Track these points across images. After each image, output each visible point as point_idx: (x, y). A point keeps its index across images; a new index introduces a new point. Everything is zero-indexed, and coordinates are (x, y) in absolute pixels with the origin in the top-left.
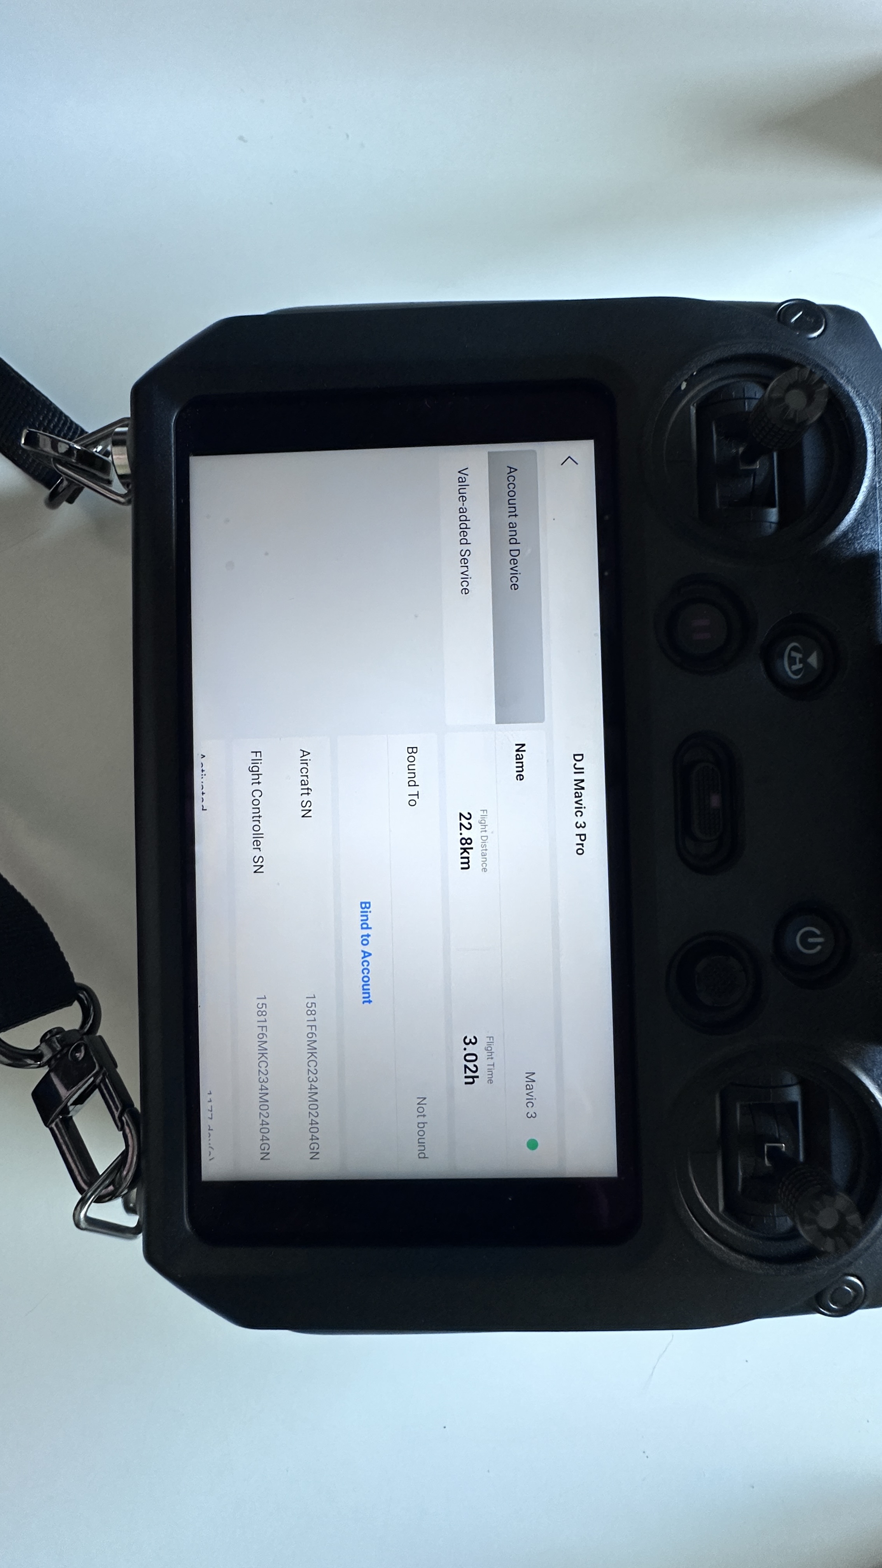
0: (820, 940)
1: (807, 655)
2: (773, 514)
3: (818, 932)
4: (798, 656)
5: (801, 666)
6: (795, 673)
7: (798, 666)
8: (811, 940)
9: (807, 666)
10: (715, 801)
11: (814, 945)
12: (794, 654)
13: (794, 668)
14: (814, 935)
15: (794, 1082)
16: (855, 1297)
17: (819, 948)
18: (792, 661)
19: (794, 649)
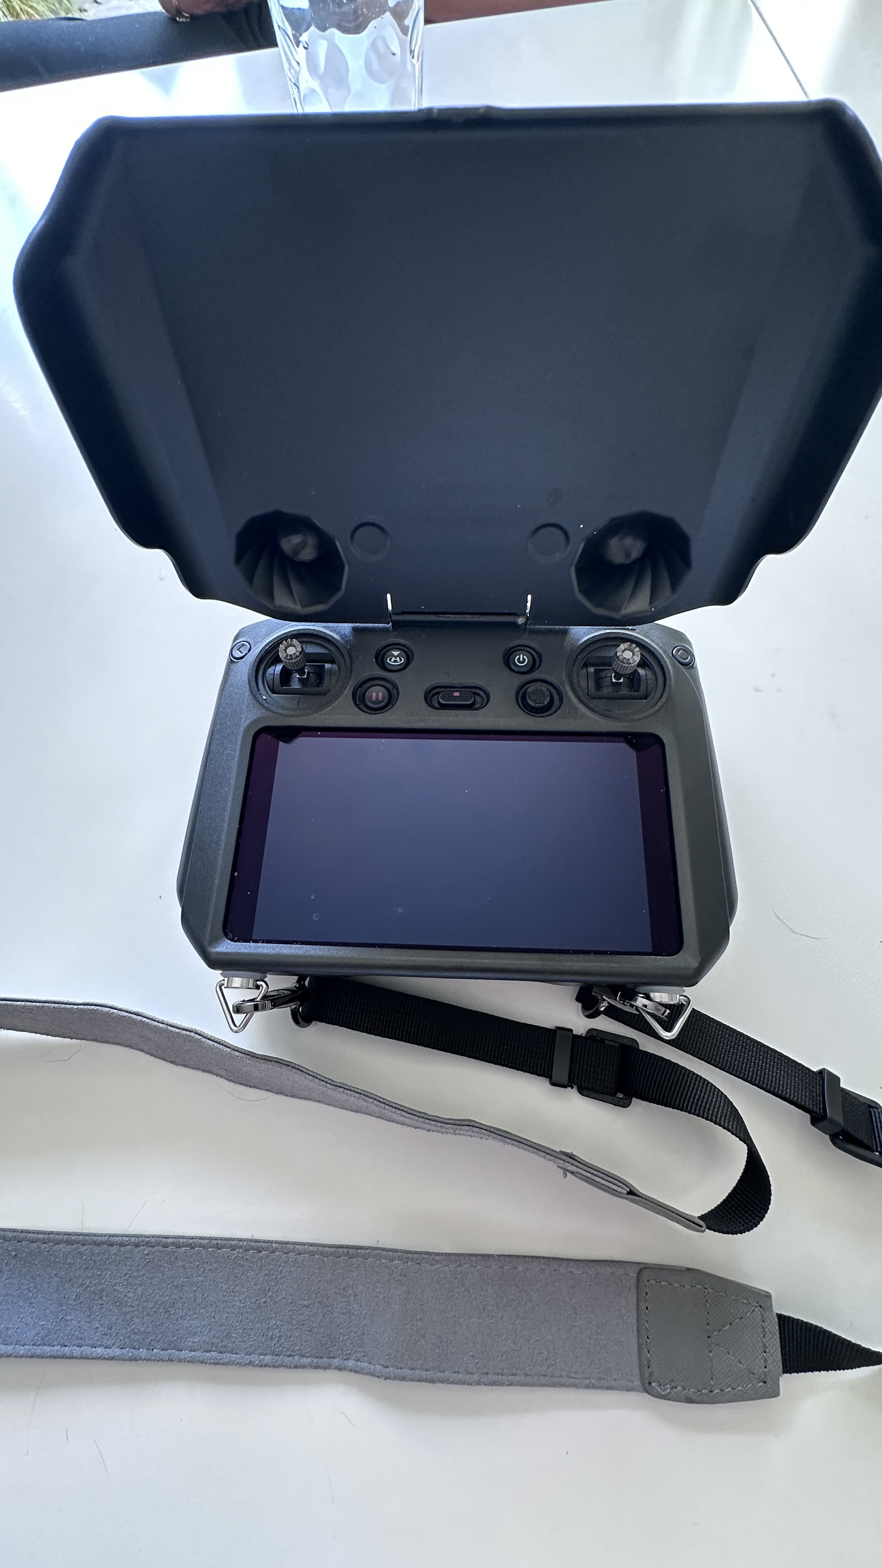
0: (521, 656)
1: (394, 656)
2: (327, 666)
3: (518, 657)
4: (393, 659)
5: (398, 658)
6: (401, 660)
7: (398, 659)
8: (521, 660)
9: (398, 656)
10: (457, 694)
11: (523, 658)
12: (392, 660)
13: (399, 660)
14: (519, 658)
15: (585, 669)
16: (683, 650)
17: (525, 657)
18: (396, 661)
19: (390, 660)
